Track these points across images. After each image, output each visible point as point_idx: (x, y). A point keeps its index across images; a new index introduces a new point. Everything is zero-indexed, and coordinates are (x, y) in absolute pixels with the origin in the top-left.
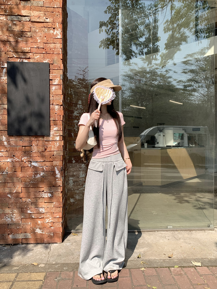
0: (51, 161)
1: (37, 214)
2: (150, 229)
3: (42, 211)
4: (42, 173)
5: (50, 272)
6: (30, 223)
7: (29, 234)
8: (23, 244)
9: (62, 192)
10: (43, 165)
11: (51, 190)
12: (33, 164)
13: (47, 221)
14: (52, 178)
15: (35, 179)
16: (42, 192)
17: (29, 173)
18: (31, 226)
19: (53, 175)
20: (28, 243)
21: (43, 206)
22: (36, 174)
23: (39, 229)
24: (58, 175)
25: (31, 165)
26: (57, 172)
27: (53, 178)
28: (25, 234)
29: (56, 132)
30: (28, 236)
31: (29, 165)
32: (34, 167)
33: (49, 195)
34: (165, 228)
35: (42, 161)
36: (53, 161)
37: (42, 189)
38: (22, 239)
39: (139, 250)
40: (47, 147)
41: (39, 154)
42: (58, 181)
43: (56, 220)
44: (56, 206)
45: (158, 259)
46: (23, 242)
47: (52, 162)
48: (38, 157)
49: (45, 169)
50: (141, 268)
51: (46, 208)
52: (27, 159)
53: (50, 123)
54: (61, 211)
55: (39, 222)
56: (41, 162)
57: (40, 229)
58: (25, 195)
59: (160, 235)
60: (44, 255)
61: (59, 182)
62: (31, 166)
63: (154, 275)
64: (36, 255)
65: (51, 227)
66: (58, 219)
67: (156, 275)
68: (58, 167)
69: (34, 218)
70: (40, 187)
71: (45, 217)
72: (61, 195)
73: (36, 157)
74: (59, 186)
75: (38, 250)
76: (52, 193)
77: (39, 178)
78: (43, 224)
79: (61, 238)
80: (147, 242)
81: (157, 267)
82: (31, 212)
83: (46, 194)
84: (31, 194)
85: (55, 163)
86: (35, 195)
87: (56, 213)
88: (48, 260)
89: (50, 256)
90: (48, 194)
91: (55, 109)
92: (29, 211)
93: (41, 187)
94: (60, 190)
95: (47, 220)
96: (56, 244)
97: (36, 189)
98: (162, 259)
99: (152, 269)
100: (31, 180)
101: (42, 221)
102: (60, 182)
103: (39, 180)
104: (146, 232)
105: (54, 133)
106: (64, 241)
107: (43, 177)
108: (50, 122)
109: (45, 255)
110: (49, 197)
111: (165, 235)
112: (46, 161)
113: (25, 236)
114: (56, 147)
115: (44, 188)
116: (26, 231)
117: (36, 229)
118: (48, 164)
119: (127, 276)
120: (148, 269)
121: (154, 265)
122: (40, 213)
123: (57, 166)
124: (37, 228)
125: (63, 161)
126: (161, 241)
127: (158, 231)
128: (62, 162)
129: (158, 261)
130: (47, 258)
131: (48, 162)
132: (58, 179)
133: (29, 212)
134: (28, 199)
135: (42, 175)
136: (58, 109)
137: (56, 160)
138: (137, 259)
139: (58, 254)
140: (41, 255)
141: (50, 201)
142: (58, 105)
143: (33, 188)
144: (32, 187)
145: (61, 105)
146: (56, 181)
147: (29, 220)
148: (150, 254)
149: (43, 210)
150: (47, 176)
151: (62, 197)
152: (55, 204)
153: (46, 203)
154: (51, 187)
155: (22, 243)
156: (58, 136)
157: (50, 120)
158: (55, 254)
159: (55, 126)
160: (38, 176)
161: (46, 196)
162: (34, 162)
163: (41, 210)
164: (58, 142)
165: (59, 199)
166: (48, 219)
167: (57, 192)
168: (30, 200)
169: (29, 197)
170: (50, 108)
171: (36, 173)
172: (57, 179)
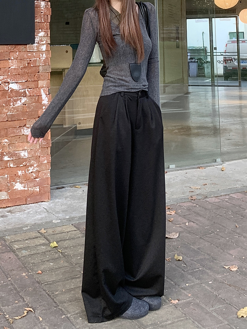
0: (36, 81)
1: (17, 161)
3: (25, 155)
4: (23, 99)
6: (7, 175)
7: (5, 193)
10: (25, 87)
12: (11, 86)
15: (14, 109)
16: (24, 126)
17: (6, 99)
18: (9, 179)
19: (38, 101)
20: (4, 207)
21: (26, 147)
22: (15, 101)
23: (20, 183)
24: (46, 101)
25: (8, 87)
26: (44, 96)
27: (39, 104)
31: (6, 87)
32: (13, 90)
35: (23, 81)
36: (38, 81)
40: (31, 61)
41: (20, 71)
43: (43, 167)
44: (43, 146)
48: (18, 75)
49: (27, 92)
51: (29, 151)
52: (4, 79)
53: (35, 26)
54: (50, 153)
55: (20, 173)
58: (1, 132)
62: (8, 90)
65: (35, 178)
66: (46, 165)
69: (13, 167)
71: (28, 164)
73: (15, 76)
77: (19, 106)
78: (24, 175)
79: (50, 194)
82: (9, 159)
84: (8, 131)
85: (40, 83)
86: (14, 132)
87: (42, 157)
91: (41, 7)
92: (6, 157)
93: (22, 119)
95: (30, 168)
100: (8, 111)
101: (23, 171)
103: (19, 110)
105: (40, 40)
107: (24, 104)
108: (34, 24)
112: (29, 81)
114: (42, 61)
115: (26, 120)
116: (1, 189)
117: (16, 183)
118: (32, 85)
122: (22, 159)
123: (43, 87)
128: (50, 81)
131: (32, 82)
134: (4, 139)
135: (23, 101)
136: (44, 7)
137: (42, 79)
142: (45, 1)
144: (10, 120)
145: (48, 2)
146: (43, 110)
147: (5, 171)
150: (30, 103)
151: (50, 132)
152: (42, 143)
153: (29, 144)
156: (45, 45)
159: (40, 30)
163: (23, 154)
164: (44, 52)
166: (33, 167)
168: (6, 140)
169: (5, 136)
170: (35, 5)
171: (16, 99)
172: (44, 107)
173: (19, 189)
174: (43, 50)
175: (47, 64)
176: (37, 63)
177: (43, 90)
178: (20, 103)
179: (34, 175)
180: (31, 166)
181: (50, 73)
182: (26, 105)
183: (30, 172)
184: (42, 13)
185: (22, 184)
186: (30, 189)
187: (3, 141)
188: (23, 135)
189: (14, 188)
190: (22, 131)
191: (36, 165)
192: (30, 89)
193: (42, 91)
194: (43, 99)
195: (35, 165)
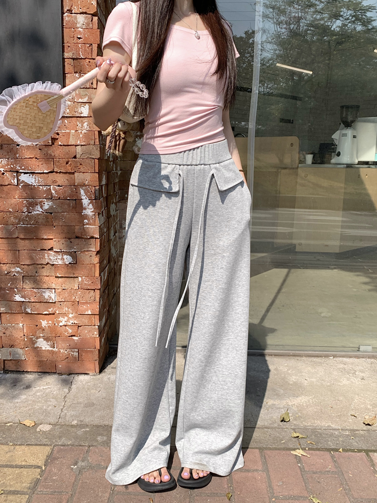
0: (70, 173)
1: (38, 305)
2: (315, 351)
3: (51, 298)
4: (46, 203)
5: (62, 445)
6: (21, 325)
7: (20, 351)
8: (8, 373)
9: (98, 253)
10: (49, 182)
11: (71, 248)
12: (23, 177)
13: (63, 321)
14: (73, 215)
15: (30, 219)
16: (49, 250)
17: (13, 201)
18: (25, 331)
19: (75, 208)
20: (19, 371)
21: (53, 285)
22: (32, 205)
23: (45, 339)
24: (89, 210)
25: (18, 180)
26: (85, 201)
27: (76, 216)
28: (10, 349)
29: (79, 94)
30: (17, 354)
31: (14, 180)
32: (26, 186)
33: (68, 259)
34: (354, 351)
35: (45, 171)
36: (73, 173)
37: (49, 245)
38: (4, 360)
39: (284, 402)
40: (58, 134)
41: (38, 153)
42: (87, 224)
43: (85, 320)
44: (85, 287)
45: (337, 427)
46: (7, 368)
47: (72, 176)
48: (34, 159)
49: (53, 192)
50: (294, 450)
51: (59, 290)
52: (8, 165)
53: (64, 66)
54: (98, 299)
55: (44, 323)
56: (43, 173)
57: (47, 339)
58: (8, 256)
59: (342, 366)
60: (54, 402)
61: (91, 228)
62: (18, 185)
63: (329, 471)
64: (34, 401)
65: (72, 336)
66: (90, 318)
67: (334, 470)
68: (87, 189)
69: (31, 314)
70: (43, 239)
71: (57, 312)
72: (96, 260)
73: (29, 161)
74: (92, 237)
75: (42, 388)
76: (73, 255)
77: (40, 214)
78: (53, 329)
79: (97, 363)
80: (306, 382)
81: (337, 450)
82: (23, 300)
83: (60, 257)
84: (21, 254)
85: (78, 177)
86: (31, 258)
87: (84, 304)
88: (63, 414)
89: (68, 404)
90: (65, 257)
91: (78, 26)
92: (17, 296)
93: (46, 237)
94: (95, 246)
95: (62, 319)
96: (86, 376)
97: (35, 242)
98: (348, 428)
99: (322, 452)
100: (19, 221)
101: (50, 322)
102: (93, 229)
103: (40, 221)
104: (304, 358)
105: (76, 94)
106: (106, 370)
107: (49, 212)
108: (64, 62)
109: (57, 401)
110: (67, 263)
111: (354, 367)
112: (57, 172)
113: (10, 354)
114: (81, 136)
115: (54, 240)
116: (12, 343)
117: (37, 338)
118: (61, 179)
119: (256, 468)
120: (311, 452)
121: (327, 444)
122: (46, 302)
123: (84, 185)
124: (40, 337)
125: (100, 173)
126: (345, 382)
127: (334, 356)
128: (97, 175)
129: (336, 433)
130: (60, 411)
131: (61, 175)
132: (89, 221)
133: (18, 298)
134: (14, 267)
135: (46, 207)
136: (84, 27)
137: (82, 169)
138: (279, 425)
139: (86, 402)
140: (46, 401)
141: (70, 273)
142: (86, 13)
143: (27, 241)
144: (23, 237)
145: (94, 15)
146: (84, 225)
147: (19, 317)
148: (316, 412)
149: (53, 296)
150: (60, 211)
151: (98, 265)
152: (82, 281)
153: (60, 279)
154: (72, 240)
155: (4, 369)
156: (87, 105)
157: (64, 59)
158: (81, 400)
159: (77, 75)
160: (38, 210)
161: (59, 261)
162: (25, 173)
163: (47, 295)
164: (86, 120)
165: (91, 269)
166: (66, 318)
167: (87, 253)
168: (18, 269)
169: (16, 262)
170: (64, 22)
171: (32, 202)
172: (86, 221)
173: (44, 349)
174: (82, 115)
175: (92, 142)
176: (71, 139)
177: (84, 190)
178: (41, 210)
179: (70, 331)
180: (64, 315)
181: (97, 161)
182: (51, 213)
183: (61, 324)
184: (80, 38)
185: (47, 341)
186: (62, 351)
187: (13, 270)
188: (48, 263)
189: (35, 346)
190: (46, 257)
191: (73, 315)
192: (59, 186)
193: (82, 192)
194: (84, 206)
195: (71, 316)
